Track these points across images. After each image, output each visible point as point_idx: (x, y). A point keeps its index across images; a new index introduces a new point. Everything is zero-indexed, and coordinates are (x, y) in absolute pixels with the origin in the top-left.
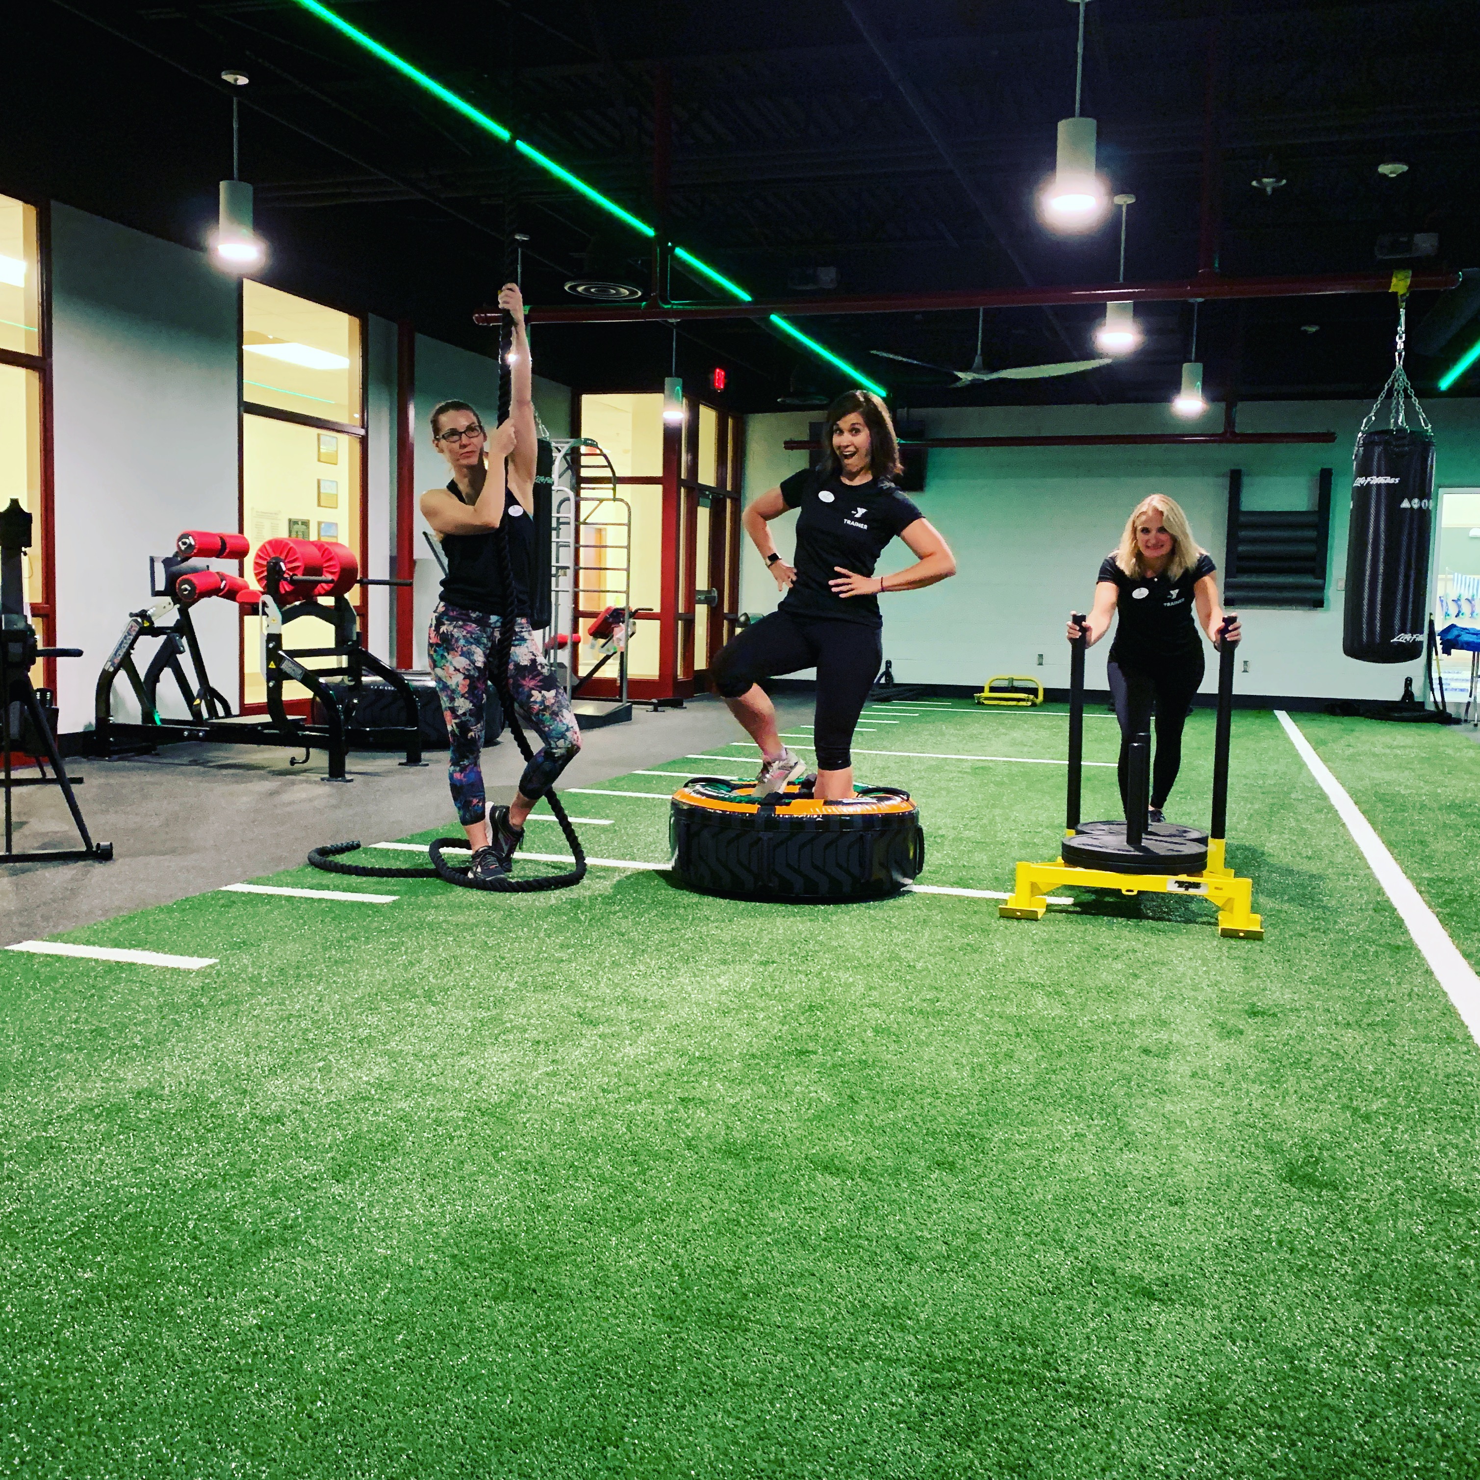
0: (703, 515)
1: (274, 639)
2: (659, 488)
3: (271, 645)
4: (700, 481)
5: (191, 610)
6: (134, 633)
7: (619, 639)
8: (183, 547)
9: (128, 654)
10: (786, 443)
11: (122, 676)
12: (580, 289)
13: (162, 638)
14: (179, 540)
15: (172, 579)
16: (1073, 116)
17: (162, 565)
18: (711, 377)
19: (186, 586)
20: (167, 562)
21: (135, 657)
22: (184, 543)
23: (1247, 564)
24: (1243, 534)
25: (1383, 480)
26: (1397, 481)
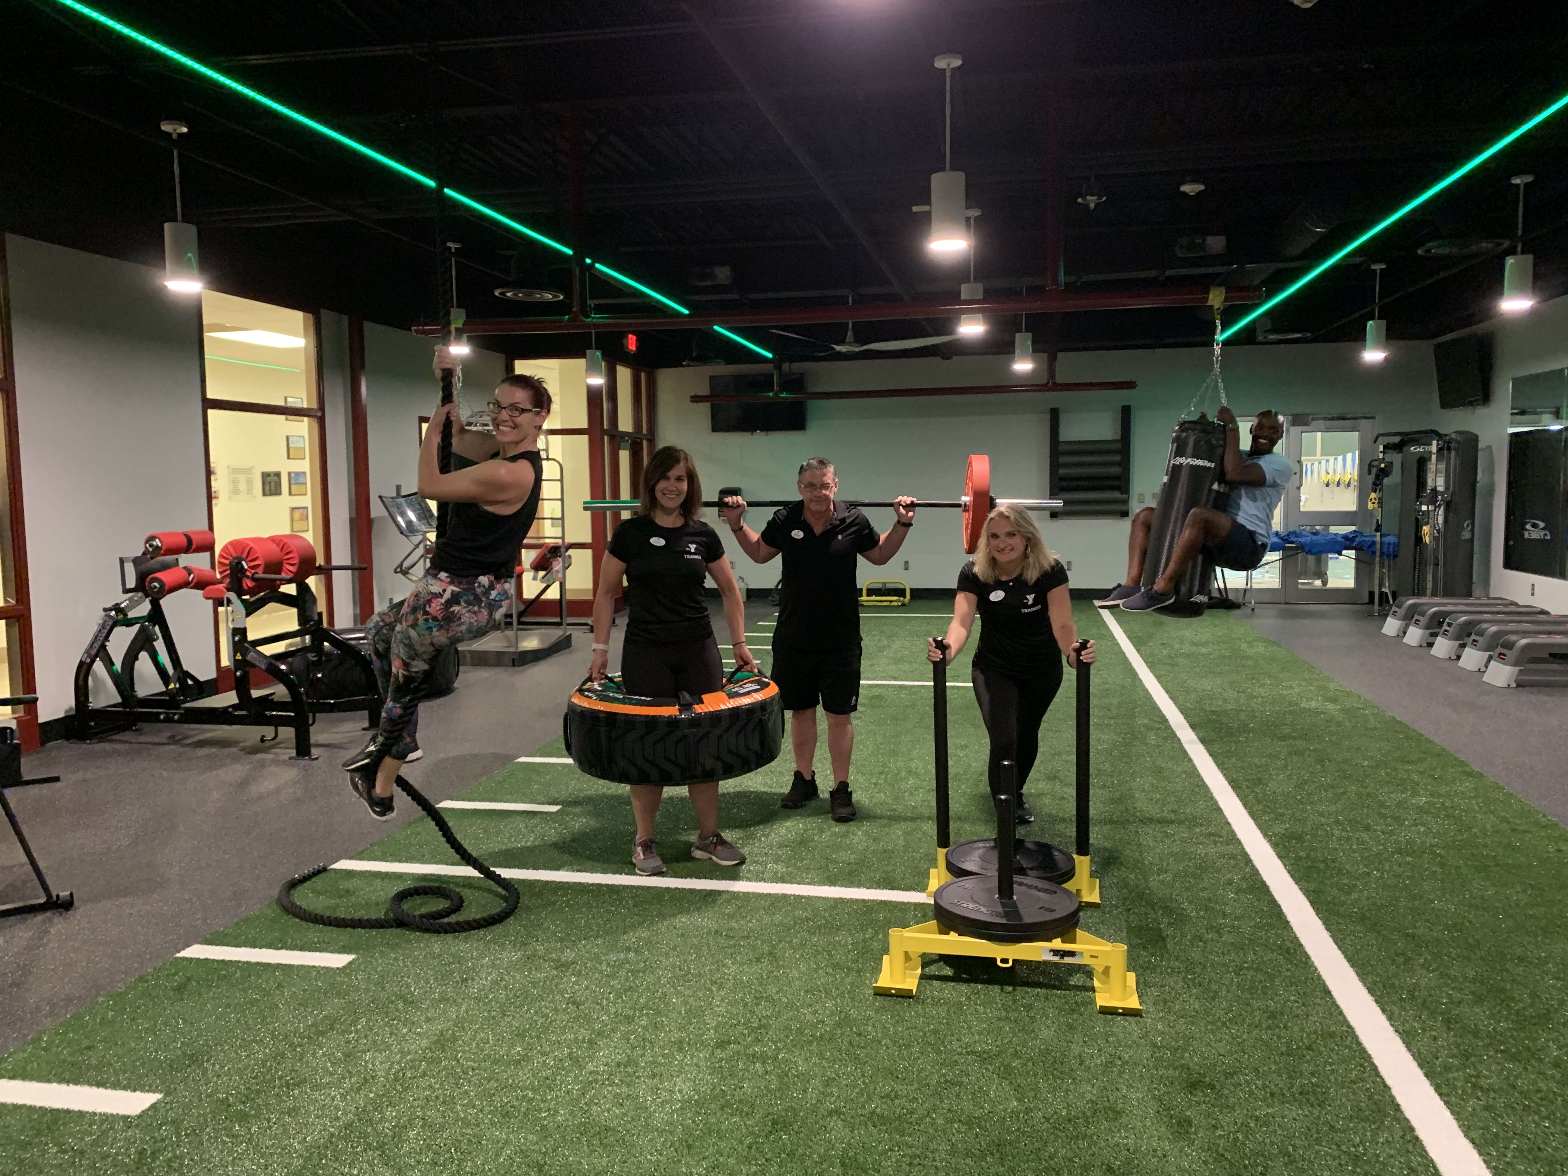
0: (624, 456)
1: (240, 632)
2: (585, 438)
3: (237, 638)
4: (620, 429)
5: (162, 602)
6: (108, 627)
7: (557, 571)
8: (150, 549)
9: (103, 647)
10: (691, 397)
11: (99, 666)
12: (509, 294)
13: (137, 627)
14: (146, 543)
15: (142, 578)
16: (943, 169)
17: (131, 564)
18: (624, 341)
19: (156, 584)
20: (136, 561)
21: (110, 647)
22: (151, 546)
23: (1065, 484)
24: (1062, 459)
25: (1200, 462)
26: (1213, 465)
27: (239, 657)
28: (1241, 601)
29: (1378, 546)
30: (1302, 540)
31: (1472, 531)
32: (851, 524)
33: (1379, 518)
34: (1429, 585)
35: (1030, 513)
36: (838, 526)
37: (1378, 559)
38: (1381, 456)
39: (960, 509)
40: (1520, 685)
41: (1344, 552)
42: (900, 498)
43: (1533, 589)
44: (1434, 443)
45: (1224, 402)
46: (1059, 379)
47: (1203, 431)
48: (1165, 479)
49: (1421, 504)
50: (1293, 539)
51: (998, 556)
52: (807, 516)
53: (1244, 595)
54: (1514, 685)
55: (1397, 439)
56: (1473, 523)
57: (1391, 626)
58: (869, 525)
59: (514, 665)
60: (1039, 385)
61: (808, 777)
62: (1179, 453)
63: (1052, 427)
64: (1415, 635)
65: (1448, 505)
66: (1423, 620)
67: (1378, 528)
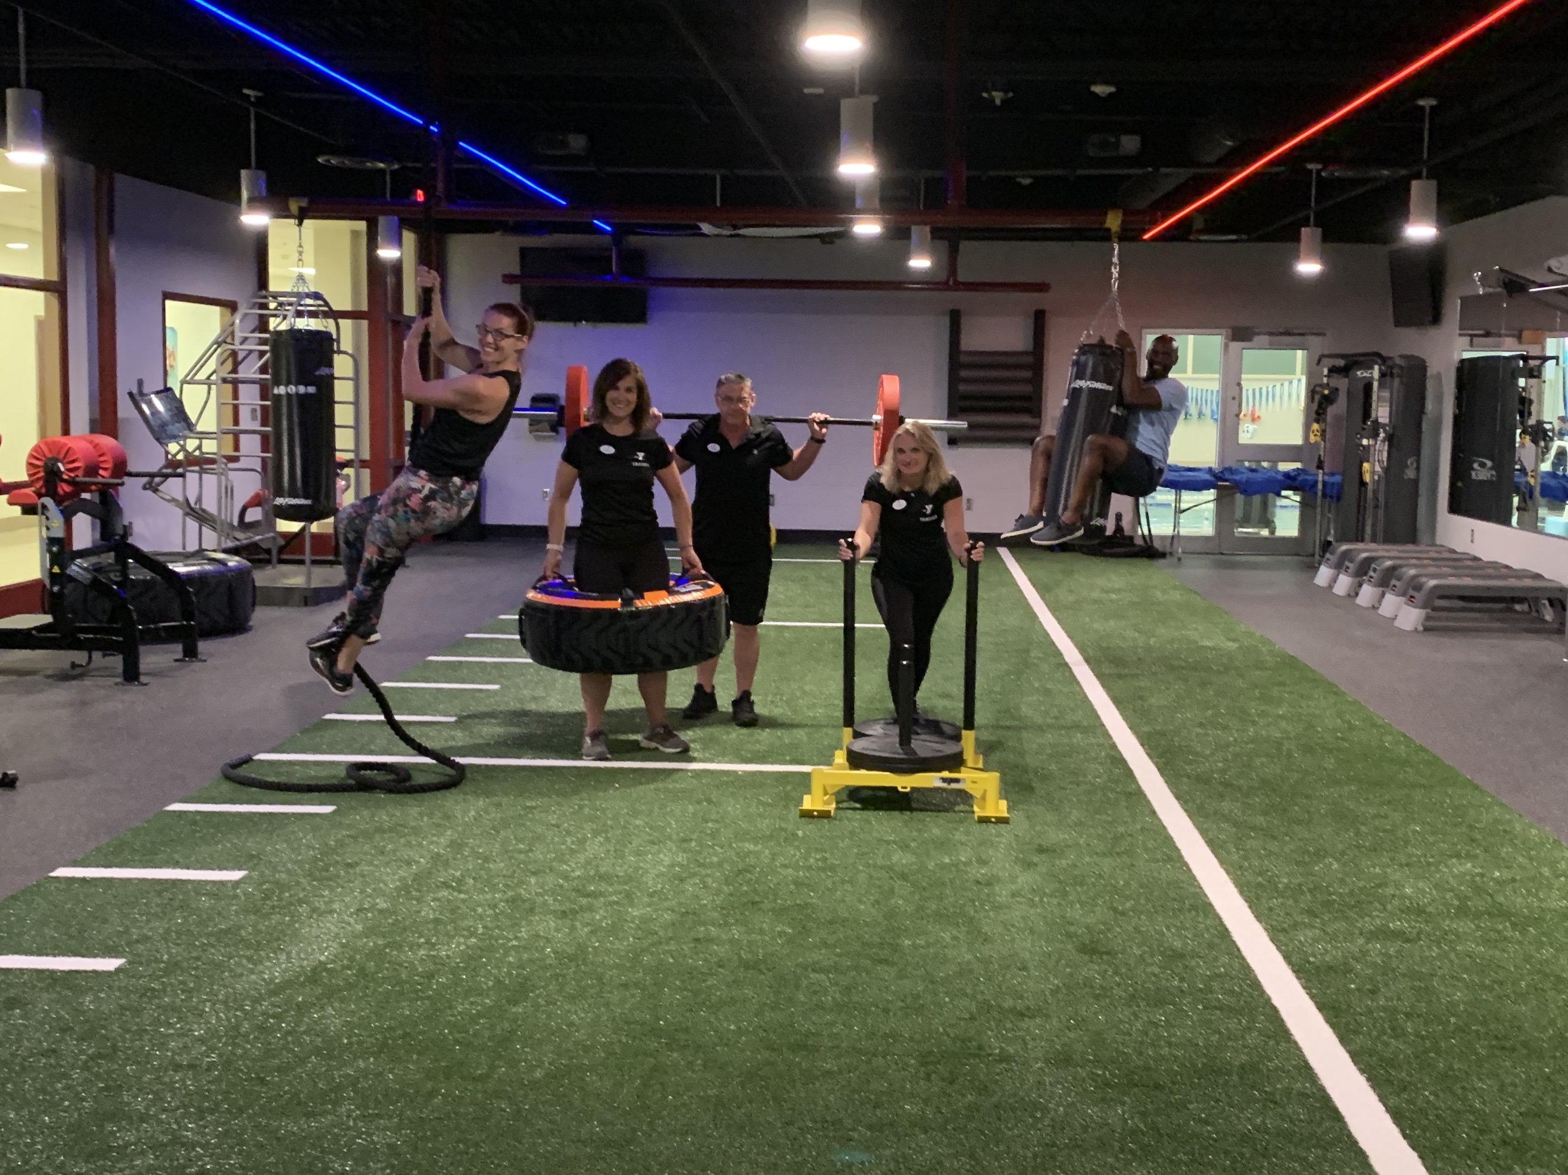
1: (59, 542)
3: (55, 548)
4: (404, 312)
10: (504, 276)
12: (334, 161)
23: (967, 403)
24: (964, 373)
25: (1098, 385)
26: (1111, 388)
27: (56, 570)
28: (1168, 550)
29: (1320, 486)
30: (1237, 477)
31: (1418, 469)
32: (768, 439)
33: (1322, 453)
34: (1368, 530)
35: (933, 432)
36: (754, 440)
37: (1319, 501)
38: (1325, 380)
39: (870, 428)
40: (1426, 629)
41: (1284, 493)
42: (814, 415)
43: (1472, 535)
44: (1376, 367)
45: (1122, 325)
46: (961, 278)
47: (1103, 354)
48: (1066, 402)
49: (1362, 437)
50: (1227, 476)
51: (904, 470)
52: (724, 430)
53: (1172, 544)
54: (1421, 628)
55: (1341, 363)
56: (1418, 462)
57: (1324, 573)
58: (783, 441)
59: (306, 604)
60: (937, 283)
61: (708, 690)
62: (1079, 376)
63: (951, 332)
64: (1344, 583)
65: (1390, 439)
66: (1352, 566)
67: (1320, 466)
